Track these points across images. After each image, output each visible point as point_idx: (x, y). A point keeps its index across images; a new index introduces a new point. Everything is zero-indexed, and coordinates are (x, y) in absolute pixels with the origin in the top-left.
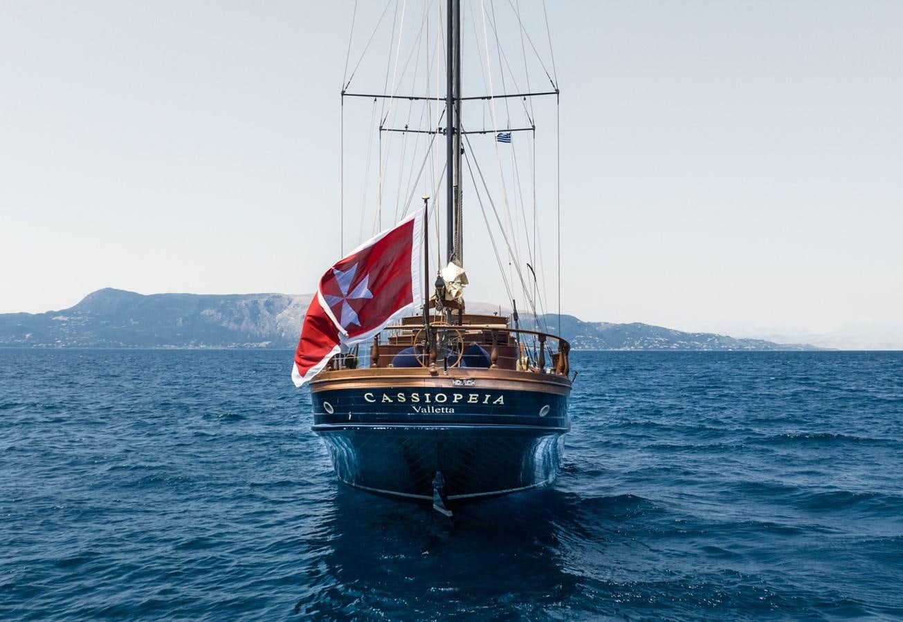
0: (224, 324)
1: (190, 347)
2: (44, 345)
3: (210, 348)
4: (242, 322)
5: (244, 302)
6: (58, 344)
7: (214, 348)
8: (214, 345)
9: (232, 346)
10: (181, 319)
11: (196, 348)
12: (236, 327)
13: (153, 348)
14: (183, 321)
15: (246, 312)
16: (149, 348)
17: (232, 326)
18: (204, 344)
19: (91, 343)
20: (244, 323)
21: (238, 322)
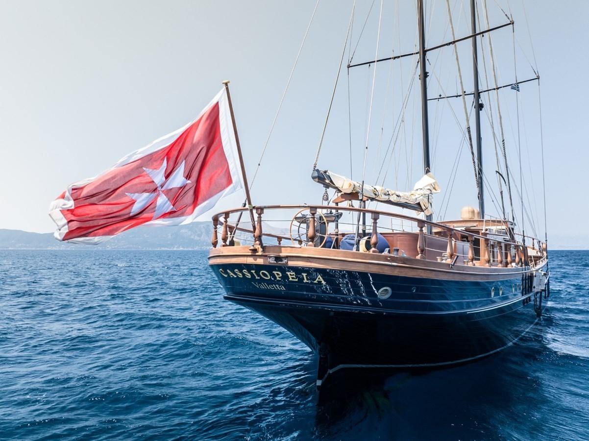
0: (192, 237)
1: (175, 249)
2: (101, 248)
3: (185, 249)
4: (201, 236)
5: (202, 226)
6: (108, 247)
7: (187, 249)
8: (187, 248)
9: (197, 248)
10: (170, 234)
11: (178, 249)
12: (198, 238)
13: (156, 249)
14: (171, 235)
15: (203, 230)
16: (153, 250)
17: (197, 238)
18: (182, 247)
19: (124, 247)
20: (202, 237)
21: (199, 236)
